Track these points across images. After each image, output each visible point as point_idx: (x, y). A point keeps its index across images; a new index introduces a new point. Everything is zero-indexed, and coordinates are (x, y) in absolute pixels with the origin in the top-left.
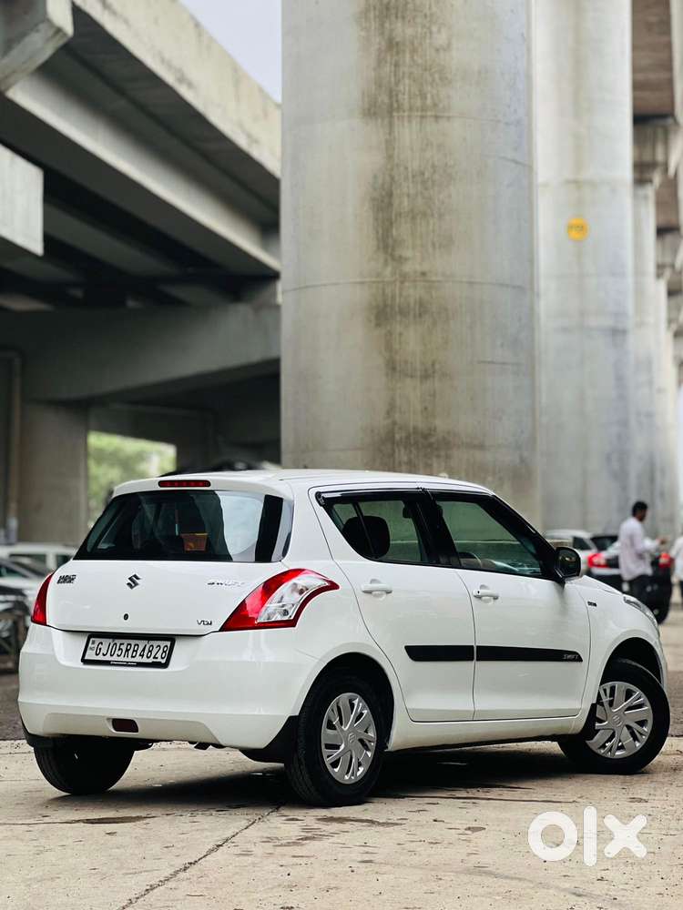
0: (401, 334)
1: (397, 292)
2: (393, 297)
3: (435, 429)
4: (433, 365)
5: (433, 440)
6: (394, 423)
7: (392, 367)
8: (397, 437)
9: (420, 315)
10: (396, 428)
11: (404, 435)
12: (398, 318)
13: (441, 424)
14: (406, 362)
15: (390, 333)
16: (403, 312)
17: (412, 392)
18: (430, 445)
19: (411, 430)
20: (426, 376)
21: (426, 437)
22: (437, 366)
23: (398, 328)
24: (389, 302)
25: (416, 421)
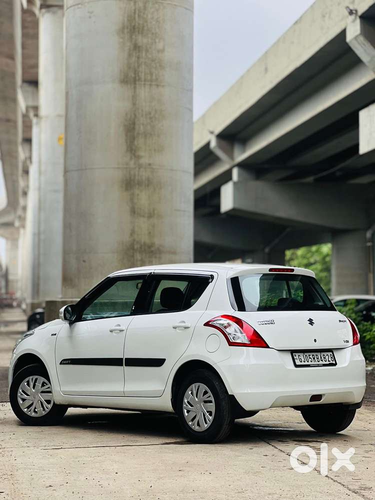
0: (138, 195)
1: (137, 173)
2: (135, 175)
3: (154, 243)
4: (154, 211)
5: (153, 249)
6: (134, 240)
7: (134, 212)
8: (136, 247)
9: (148, 186)
10: (135, 243)
11: (139, 246)
12: (137, 186)
13: (157, 241)
14: (140, 209)
15: (133, 194)
16: (140, 183)
17: (143, 225)
18: (152, 252)
19: (142, 243)
20: (150, 216)
21: (149, 247)
22: (156, 212)
23: (137, 192)
24: (132, 178)
25: (144, 239)
